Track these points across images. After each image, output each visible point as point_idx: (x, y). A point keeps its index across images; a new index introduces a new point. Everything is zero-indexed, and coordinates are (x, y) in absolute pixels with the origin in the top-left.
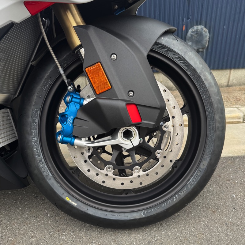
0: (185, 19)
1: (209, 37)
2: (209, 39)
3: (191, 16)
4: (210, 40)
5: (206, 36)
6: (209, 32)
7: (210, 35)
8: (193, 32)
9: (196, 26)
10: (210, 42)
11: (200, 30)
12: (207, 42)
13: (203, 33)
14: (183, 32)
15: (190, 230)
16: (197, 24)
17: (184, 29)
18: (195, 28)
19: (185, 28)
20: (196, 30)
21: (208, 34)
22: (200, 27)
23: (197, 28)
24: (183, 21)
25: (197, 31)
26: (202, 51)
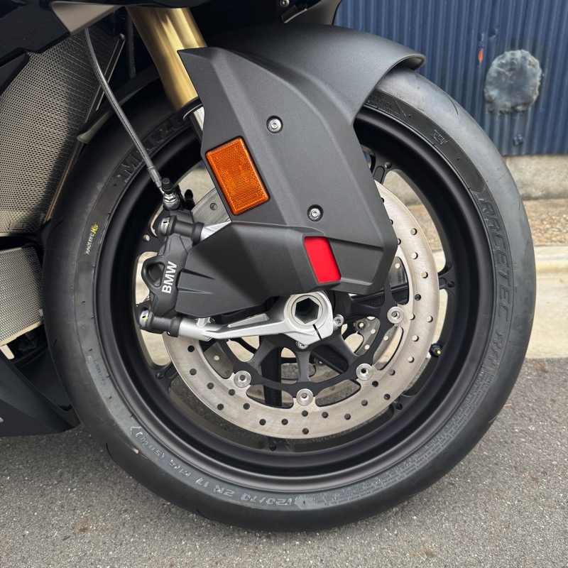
0: (483, 35)
1: (542, 77)
2: (541, 81)
3: (498, 27)
4: (544, 83)
5: (534, 75)
6: (542, 66)
7: (543, 71)
8: (502, 65)
9: (511, 52)
10: (543, 90)
11: (519, 60)
12: (537, 88)
13: (525, 67)
14: (480, 66)
15: (477, 517)
16: (513, 48)
17: (481, 58)
18: (508, 55)
19: (484, 57)
20: (509, 60)
21: (539, 71)
22: (519, 54)
23: (512, 57)
24: (479, 38)
25: (512, 64)
26: (523, 112)
